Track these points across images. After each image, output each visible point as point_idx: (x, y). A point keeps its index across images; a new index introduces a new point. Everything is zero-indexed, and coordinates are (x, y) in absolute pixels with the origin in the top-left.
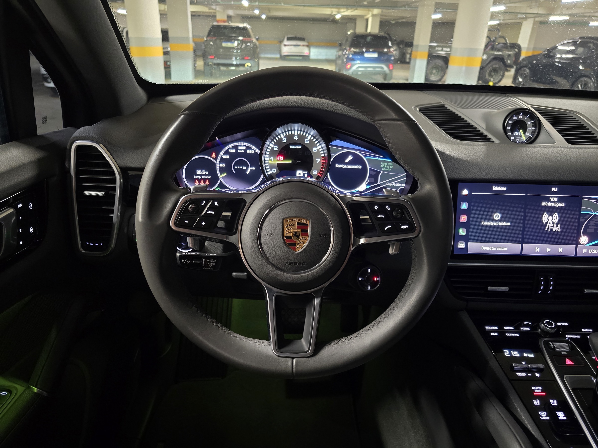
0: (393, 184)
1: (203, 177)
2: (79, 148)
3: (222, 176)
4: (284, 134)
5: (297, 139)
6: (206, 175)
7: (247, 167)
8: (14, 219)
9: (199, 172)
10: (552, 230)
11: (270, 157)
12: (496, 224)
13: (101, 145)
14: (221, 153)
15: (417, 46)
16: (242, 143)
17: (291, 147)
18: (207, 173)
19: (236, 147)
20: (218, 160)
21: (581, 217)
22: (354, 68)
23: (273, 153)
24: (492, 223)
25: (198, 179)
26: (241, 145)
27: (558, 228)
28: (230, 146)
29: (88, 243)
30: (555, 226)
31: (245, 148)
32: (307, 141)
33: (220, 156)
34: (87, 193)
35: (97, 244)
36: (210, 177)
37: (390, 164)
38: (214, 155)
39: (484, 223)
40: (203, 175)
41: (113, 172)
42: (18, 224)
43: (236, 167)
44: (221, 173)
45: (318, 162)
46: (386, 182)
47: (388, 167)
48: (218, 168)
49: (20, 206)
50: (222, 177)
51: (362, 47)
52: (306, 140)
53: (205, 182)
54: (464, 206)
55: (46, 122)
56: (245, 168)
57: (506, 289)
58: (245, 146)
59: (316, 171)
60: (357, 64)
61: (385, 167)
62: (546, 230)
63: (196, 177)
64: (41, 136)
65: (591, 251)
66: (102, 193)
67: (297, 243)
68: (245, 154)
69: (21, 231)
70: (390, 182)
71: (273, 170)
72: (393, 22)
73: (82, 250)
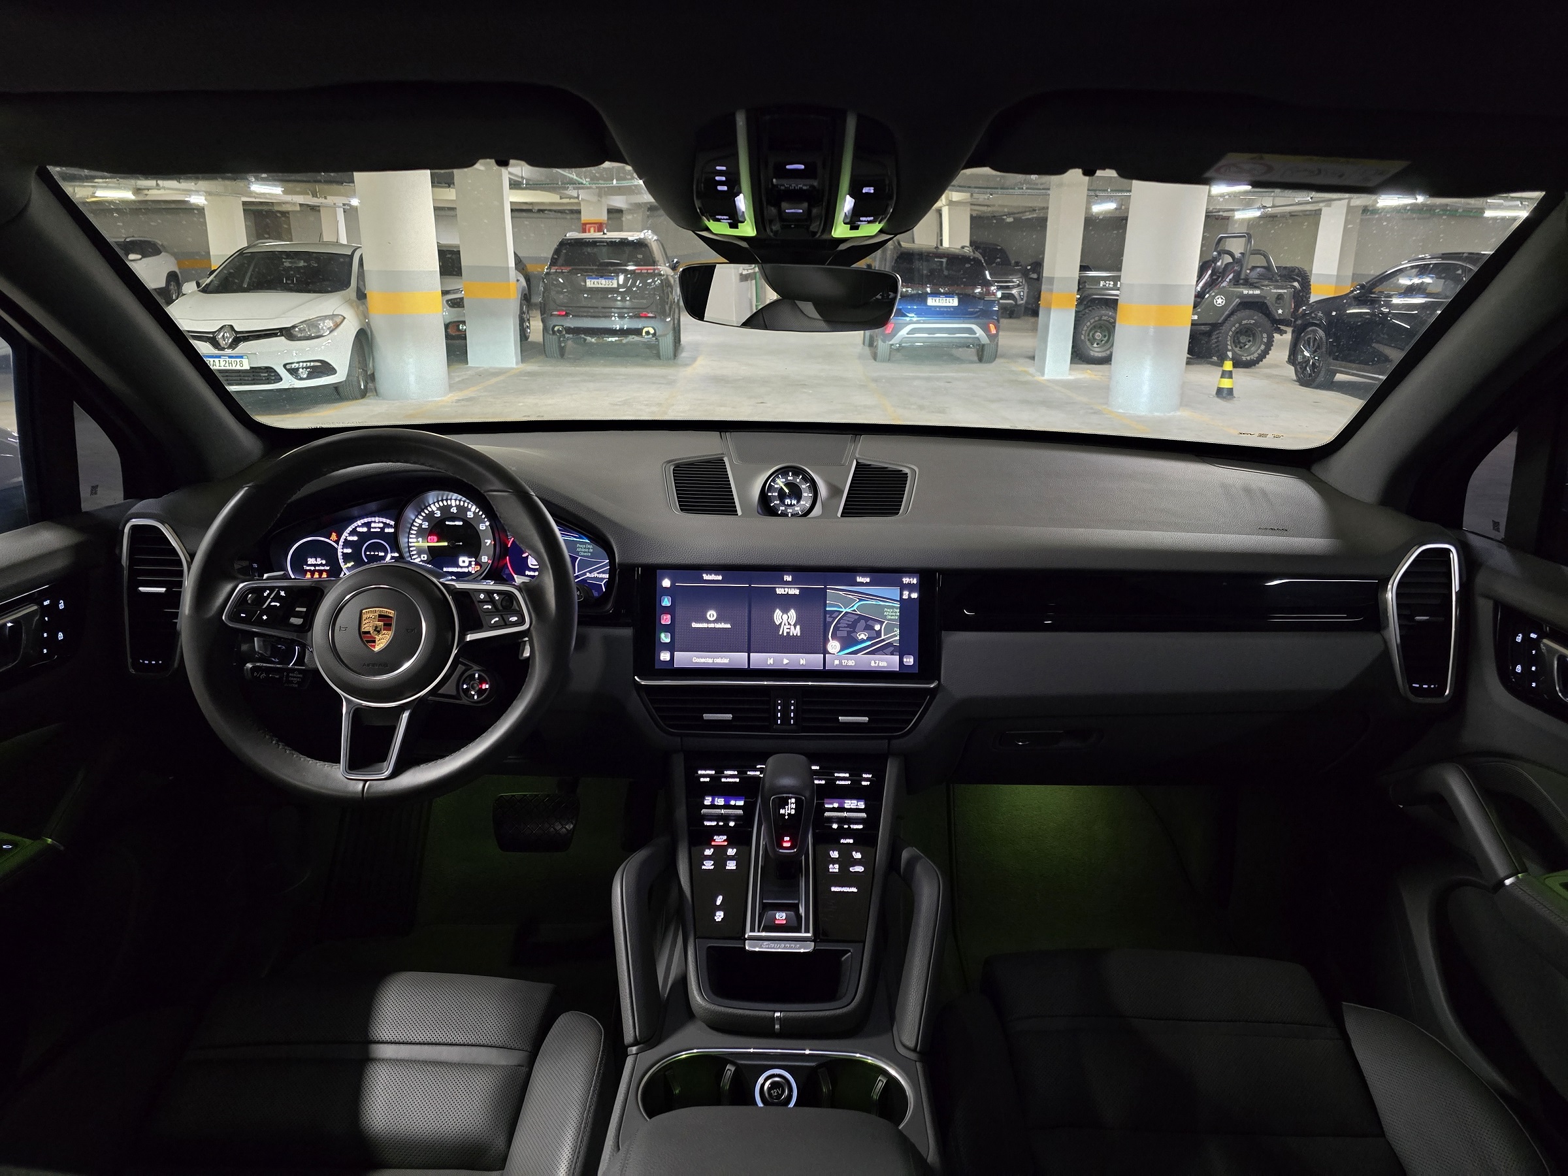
0: (595, 574)
1: (317, 568)
2: (135, 528)
3: (346, 566)
4: (436, 504)
5: (455, 511)
6: (321, 565)
7: (386, 553)
8: (37, 618)
9: (311, 561)
10: (788, 633)
11: (417, 538)
12: (711, 625)
13: (166, 525)
14: (345, 534)
15: (1051, 280)
16: (377, 519)
17: (447, 523)
18: (324, 562)
19: (368, 525)
20: (341, 543)
21: (828, 616)
22: (903, 332)
23: (421, 532)
24: (705, 625)
25: (310, 571)
26: (375, 522)
27: (797, 631)
28: (359, 523)
29: (141, 661)
30: (792, 627)
31: (381, 525)
32: (470, 515)
33: (343, 537)
34: (142, 589)
35: (154, 662)
36: (328, 568)
37: (589, 546)
38: (335, 537)
39: (694, 625)
40: (319, 565)
41: (180, 560)
42: (43, 626)
43: (368, 553)
44: (345, 562)
45: (488, 544)
46: (586, 572)
47: (587, 550)
48: (340, 554)
49: (46, 603)
50: (348, 568)
51: (923, 284)
52: (469, 513)
53: (320, 575)
54: (666, 602)
55: (96, 493)
56: (382, 554)
57: (729, 716)
58: (382, 522)
59: (486, 557)
60: (911, 322)
61: (583, 550)
62: (781, 633)
63: (308, 568)
64: (86, 513)
65: (844, 662)
66: (163, 590)
67: (377, 638)
68: (381, 534)
69: (45, 635)
70: (590, 572)
71: (422, 556)
72: (1010, 220)
73: (132, 671)
